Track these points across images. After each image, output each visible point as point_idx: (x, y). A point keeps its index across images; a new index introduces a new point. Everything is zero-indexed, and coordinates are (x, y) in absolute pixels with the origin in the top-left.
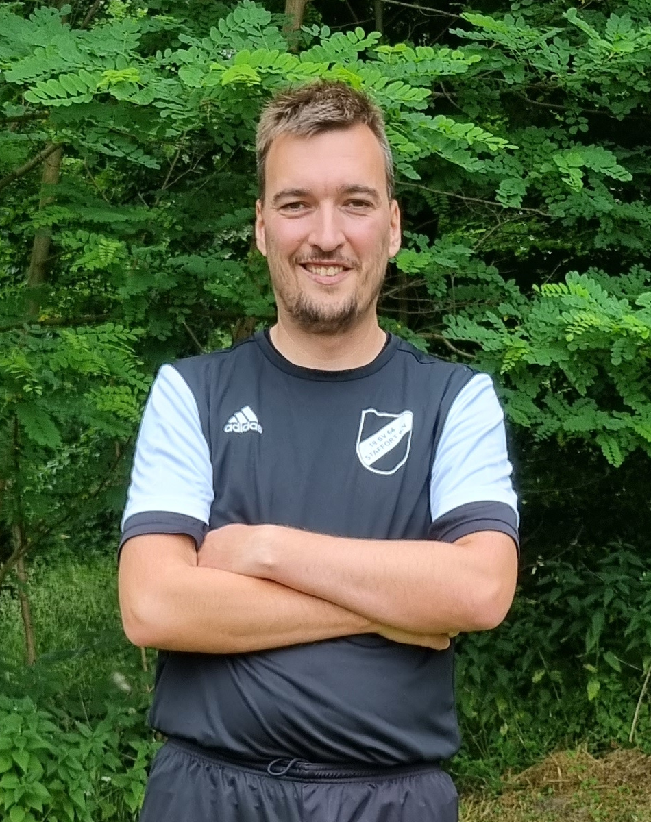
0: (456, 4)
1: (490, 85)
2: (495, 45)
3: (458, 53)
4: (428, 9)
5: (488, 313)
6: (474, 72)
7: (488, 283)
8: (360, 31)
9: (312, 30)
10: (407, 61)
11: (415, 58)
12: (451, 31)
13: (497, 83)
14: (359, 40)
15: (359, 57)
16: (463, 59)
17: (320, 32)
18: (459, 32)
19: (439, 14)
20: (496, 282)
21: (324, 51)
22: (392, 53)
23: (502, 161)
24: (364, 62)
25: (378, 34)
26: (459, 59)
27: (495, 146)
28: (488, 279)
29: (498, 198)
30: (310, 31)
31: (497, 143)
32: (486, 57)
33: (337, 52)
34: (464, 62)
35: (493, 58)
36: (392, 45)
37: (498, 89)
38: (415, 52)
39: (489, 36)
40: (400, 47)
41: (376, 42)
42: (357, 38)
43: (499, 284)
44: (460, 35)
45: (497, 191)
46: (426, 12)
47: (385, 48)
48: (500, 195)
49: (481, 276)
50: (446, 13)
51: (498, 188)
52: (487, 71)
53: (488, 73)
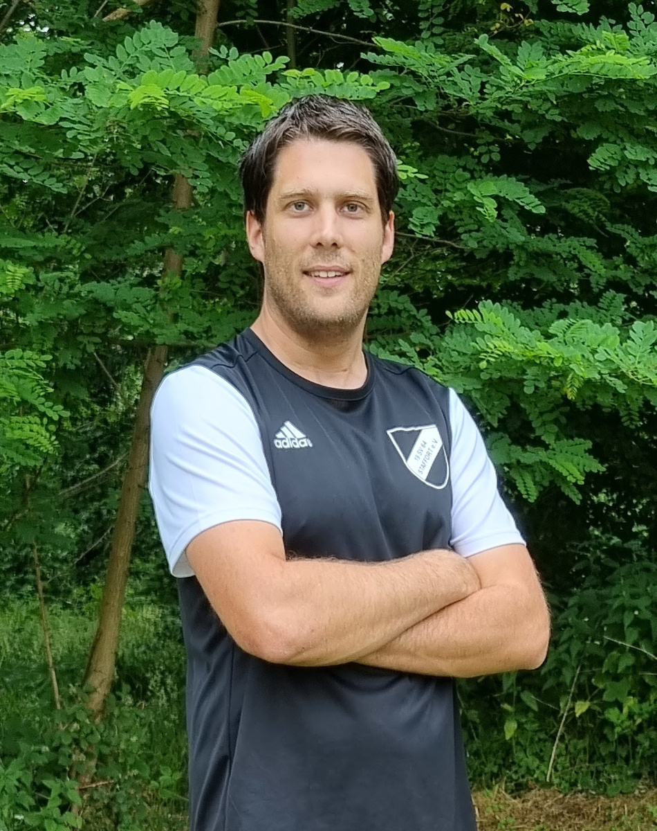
0: (366, 32)
1: (399, 113)
2: (405, 71)
3: (367, 79)
4: (339, 35)
5: (401, 341)
6: (384, 99)
7: (399, 312)
8: (267, 55)
9: (220, 52)
10: (315, 86)
11: (323, 83)
12: (363, 56)
13: (408, 109)
14: (266, 65)
15: (267, 81)
16: (373, 85)
17: (228, 56)
18: (371, 57)
19: (350, 41)
20: (409, 311)
21: (232, 72)
22: (300, 78)
23: (414, 189)
24: (273, 85)
25: (286, 59)
26: (368, 85)
27: (405, 174)
28: (400, 307)
29: (411, 227)
30: (217, 54)
31: (406, 171)
32: (397, 83)
33: (244, 75)
34: (373, 88)
35: (404, 84)
36: (301, 69)
37: (409, 117)
38: (324, 75)
39: (400, 60)
40: (309, 71)
41: (284, 67)
42: (263, 62)
43: (411, 313)
44: (372, 61)
45: (410, 219)
46: (337, 39)
47: (294, 72)
48: (413, 223)
49: (393, 305)
50: (357, 40)
51: (411, 216)
52: (399, 97)
53: (399, 100)
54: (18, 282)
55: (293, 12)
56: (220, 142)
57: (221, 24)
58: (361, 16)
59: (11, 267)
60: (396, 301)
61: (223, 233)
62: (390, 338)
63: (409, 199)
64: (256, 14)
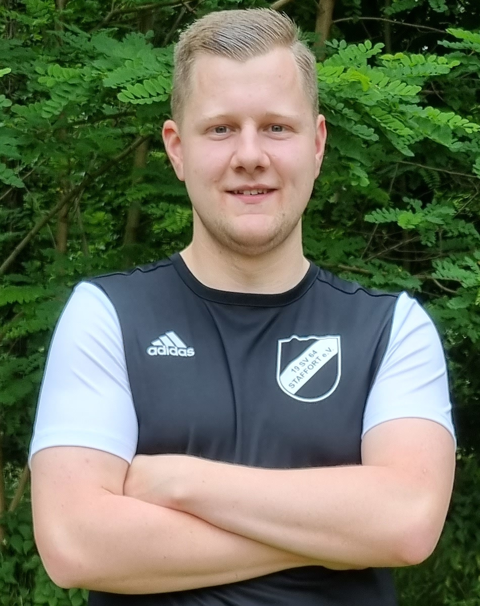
0: (444, 23)
1: (468, 84)
2: (473, 53)
3: (442, 59)
4: (423, 27)
5: (467, 258)
6: (456, 74)
7: (466, 236)
8: (368, 43)
9: (332, 43)
10: (404, 66)
11: (409, 63)
12: (439, 42)
13: (473, 82)
14: (367, 50)
15: (368, 63)
16: (447, 64)
17: (339, 46)
18: (445, 43)
19: (432, 30)
20: (473, 235)
21: (341, 59)
22: (393, 60)
23: (477, 142)
24: (372, 67)
25: (382, 45)
26: (443, 64)
27: (470, 129)
28: (467, 232)
29: (474, 171)
30: (331, 45)
31: (472, 128)
32: (465, 62)
33: (351, 59)
34: (448, 66)
35: (471, 63)
36: (394, 54)
37: (474, 87)
38: (410, 58)
39: (468, 46)
40: (399, 55)
41: (381, 51)
42: (367, 48)
43: (476, 236)
44: (446, 46)
45: (474, 165)
46: (421, 29)
47: (388, 56)
48: (475, 168)
49: (462, 230)
50: (437, 30)
51: (475, 163)
52: (466, 73)
53: (467, 75)
54: (184, 221)
55: (388, 10)
56: (333, 111)
57: (335, 22)
58: (438, 11)
59: (179, 210)
60: (464, 227)
61: (335, 180)
62: (459, 255)
63: (474, 150)
64: (360, 13)
